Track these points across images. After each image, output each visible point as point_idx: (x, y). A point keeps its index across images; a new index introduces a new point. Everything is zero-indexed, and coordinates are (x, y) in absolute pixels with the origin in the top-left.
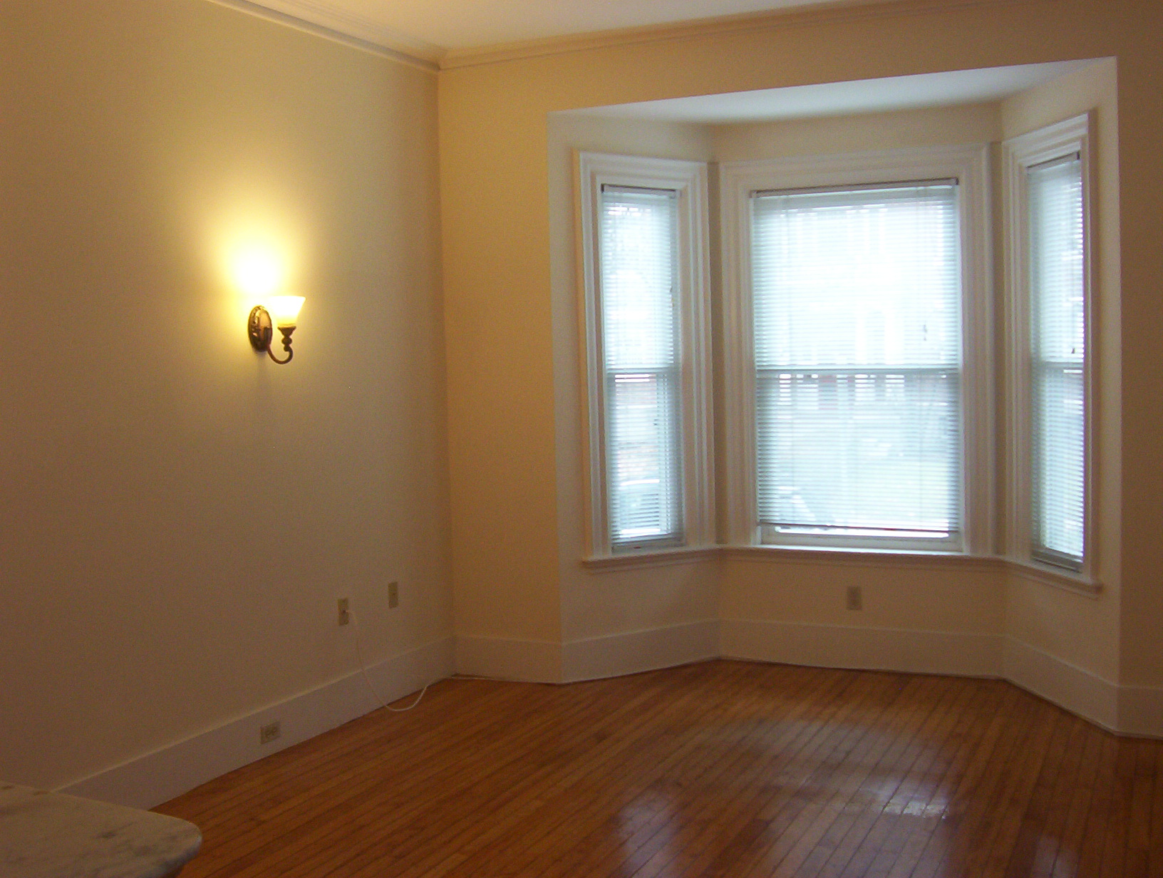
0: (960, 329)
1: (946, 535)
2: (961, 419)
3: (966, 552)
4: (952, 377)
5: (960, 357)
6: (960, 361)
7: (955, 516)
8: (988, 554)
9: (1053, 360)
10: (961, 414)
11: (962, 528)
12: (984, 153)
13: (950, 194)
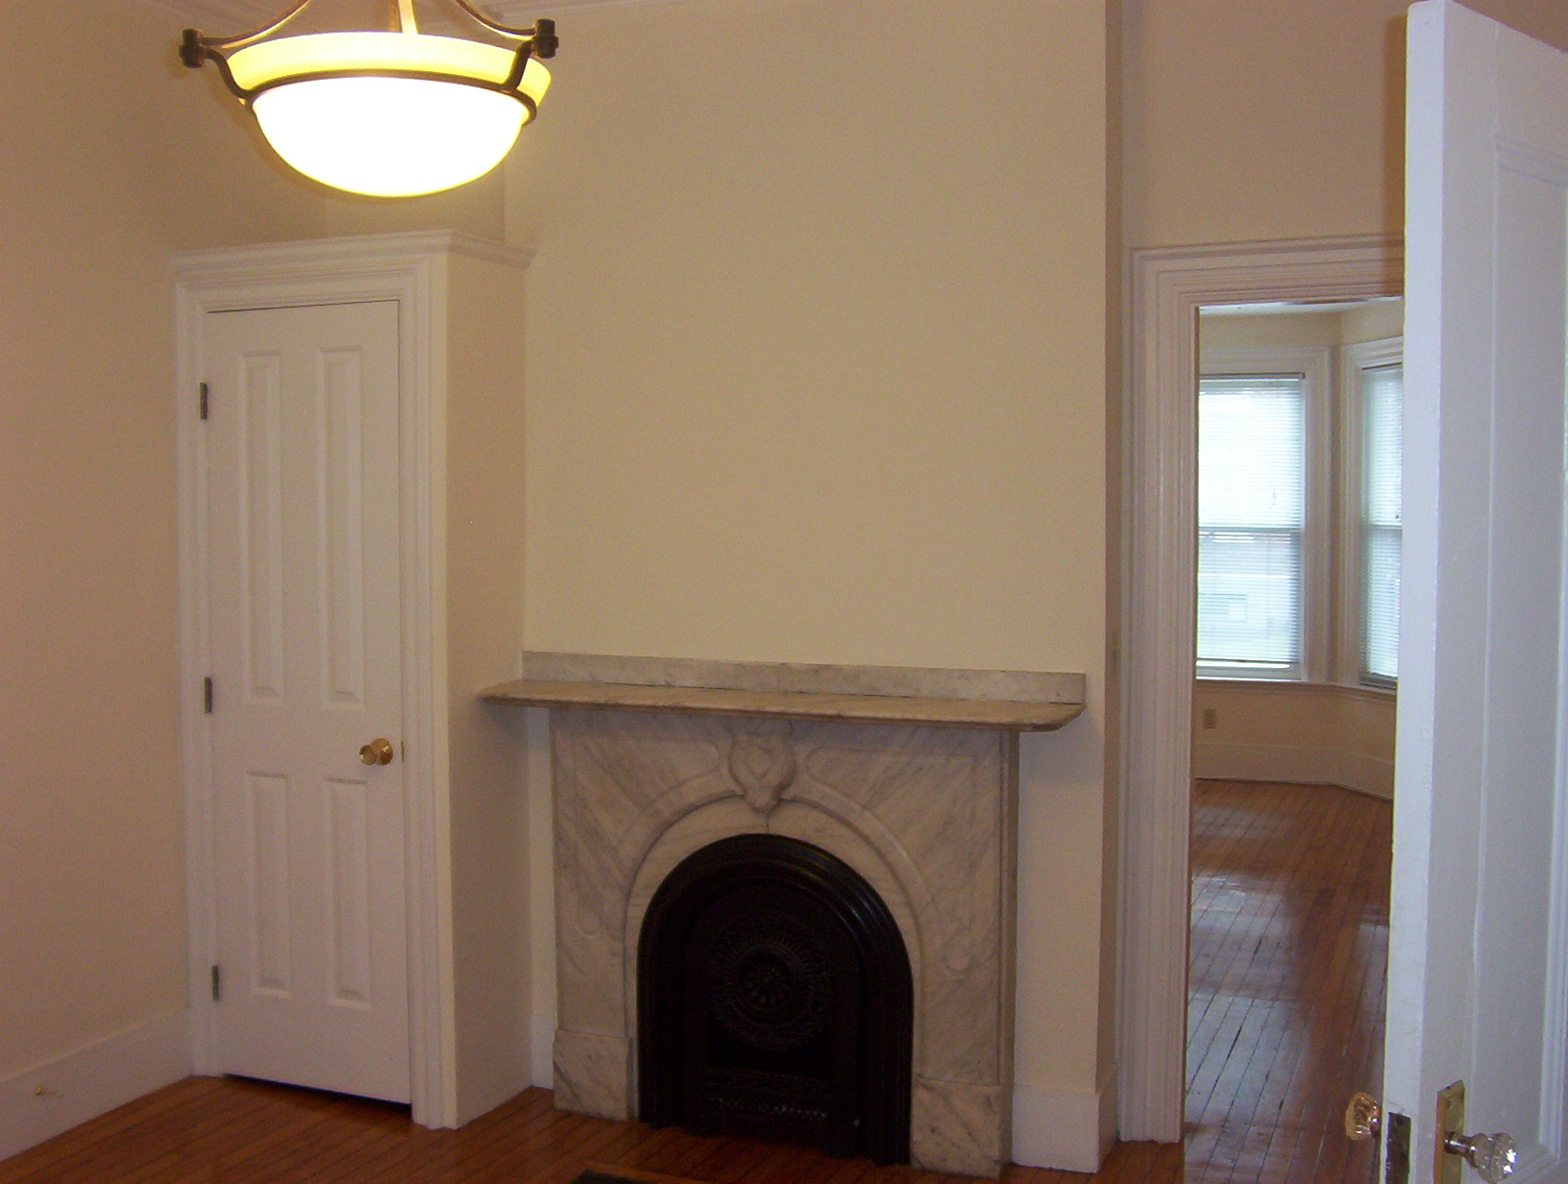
0: (1303, 496)
1: (1287, 666)
2: (1302, 569)
3: (1304, 679)
4: (1295, 535)
5: (1303, 519)
6: (1302, 523)
7: (1296, 650)
8: (1322, 680)
9: (1378, 523)
10: (1302, 565)
11: (1302, 661)
12: (1326, 355)
13: (1297, 386)
